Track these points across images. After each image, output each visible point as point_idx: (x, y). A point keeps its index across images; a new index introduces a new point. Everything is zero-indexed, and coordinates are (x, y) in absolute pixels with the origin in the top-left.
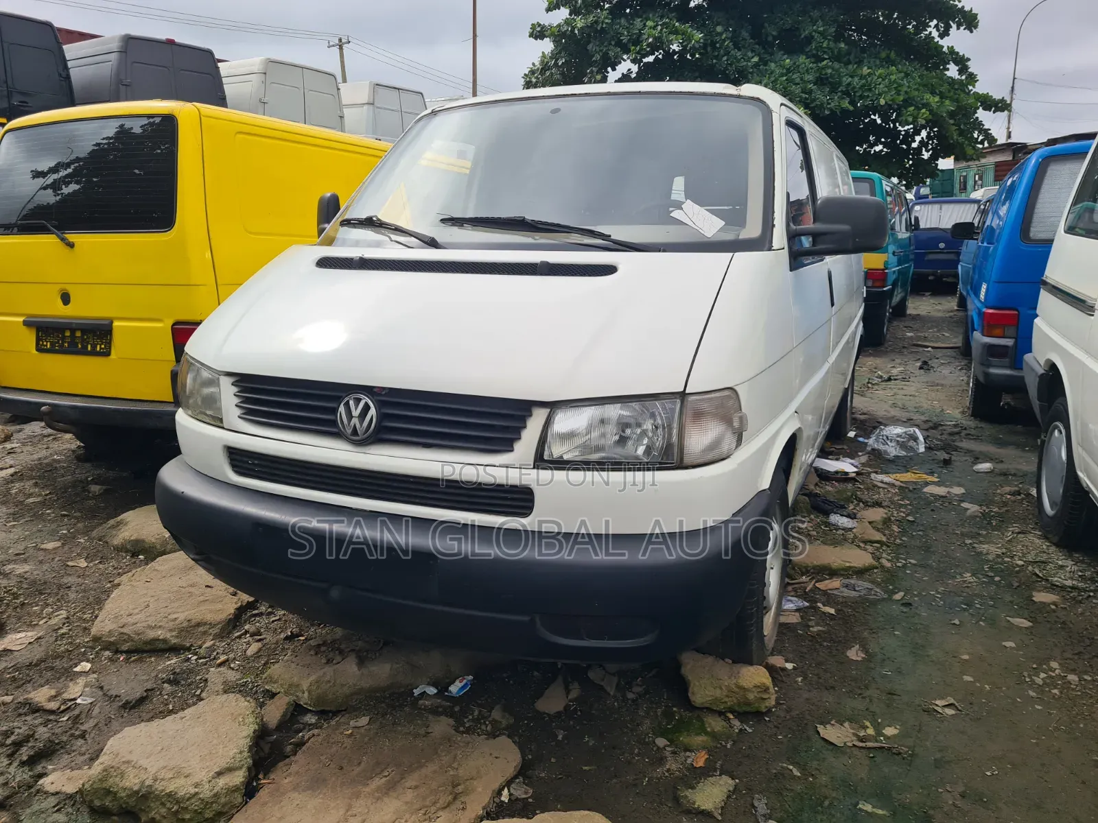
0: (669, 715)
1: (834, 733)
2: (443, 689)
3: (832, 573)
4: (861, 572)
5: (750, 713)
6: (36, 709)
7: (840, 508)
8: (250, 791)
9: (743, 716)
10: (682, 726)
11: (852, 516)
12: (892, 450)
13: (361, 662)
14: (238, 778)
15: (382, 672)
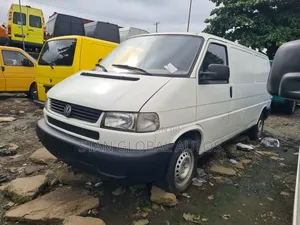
0: (144, 202)
1: (187, 217)
2: (93, 183)
3: (221, 175)
4: (229, 176)
5: (167, 207)
6: (10, 172)
7: (235, 158)
8: (35, 197)
9: (165, 207)
10: (146, 206)
11: (238, 161)
12: (268, 144)
13: (75, 173)
14: (32, 194)
15: (80, 177)
